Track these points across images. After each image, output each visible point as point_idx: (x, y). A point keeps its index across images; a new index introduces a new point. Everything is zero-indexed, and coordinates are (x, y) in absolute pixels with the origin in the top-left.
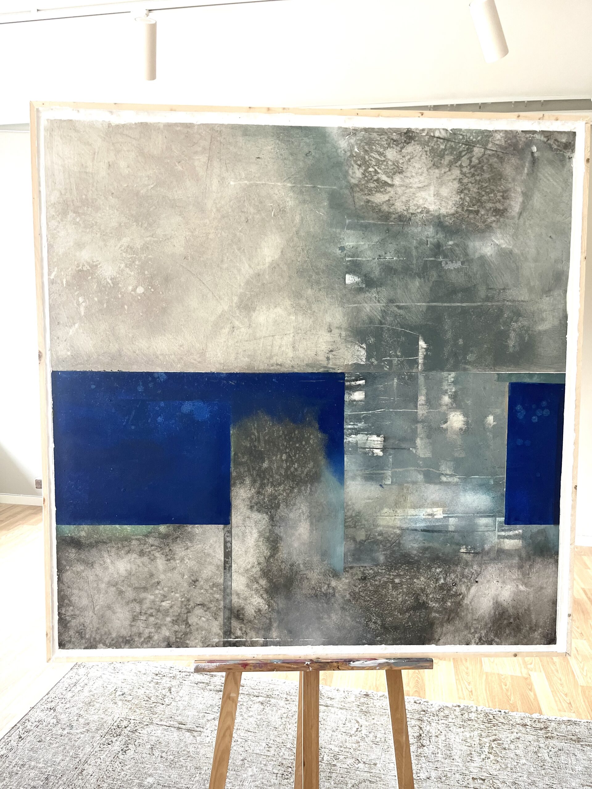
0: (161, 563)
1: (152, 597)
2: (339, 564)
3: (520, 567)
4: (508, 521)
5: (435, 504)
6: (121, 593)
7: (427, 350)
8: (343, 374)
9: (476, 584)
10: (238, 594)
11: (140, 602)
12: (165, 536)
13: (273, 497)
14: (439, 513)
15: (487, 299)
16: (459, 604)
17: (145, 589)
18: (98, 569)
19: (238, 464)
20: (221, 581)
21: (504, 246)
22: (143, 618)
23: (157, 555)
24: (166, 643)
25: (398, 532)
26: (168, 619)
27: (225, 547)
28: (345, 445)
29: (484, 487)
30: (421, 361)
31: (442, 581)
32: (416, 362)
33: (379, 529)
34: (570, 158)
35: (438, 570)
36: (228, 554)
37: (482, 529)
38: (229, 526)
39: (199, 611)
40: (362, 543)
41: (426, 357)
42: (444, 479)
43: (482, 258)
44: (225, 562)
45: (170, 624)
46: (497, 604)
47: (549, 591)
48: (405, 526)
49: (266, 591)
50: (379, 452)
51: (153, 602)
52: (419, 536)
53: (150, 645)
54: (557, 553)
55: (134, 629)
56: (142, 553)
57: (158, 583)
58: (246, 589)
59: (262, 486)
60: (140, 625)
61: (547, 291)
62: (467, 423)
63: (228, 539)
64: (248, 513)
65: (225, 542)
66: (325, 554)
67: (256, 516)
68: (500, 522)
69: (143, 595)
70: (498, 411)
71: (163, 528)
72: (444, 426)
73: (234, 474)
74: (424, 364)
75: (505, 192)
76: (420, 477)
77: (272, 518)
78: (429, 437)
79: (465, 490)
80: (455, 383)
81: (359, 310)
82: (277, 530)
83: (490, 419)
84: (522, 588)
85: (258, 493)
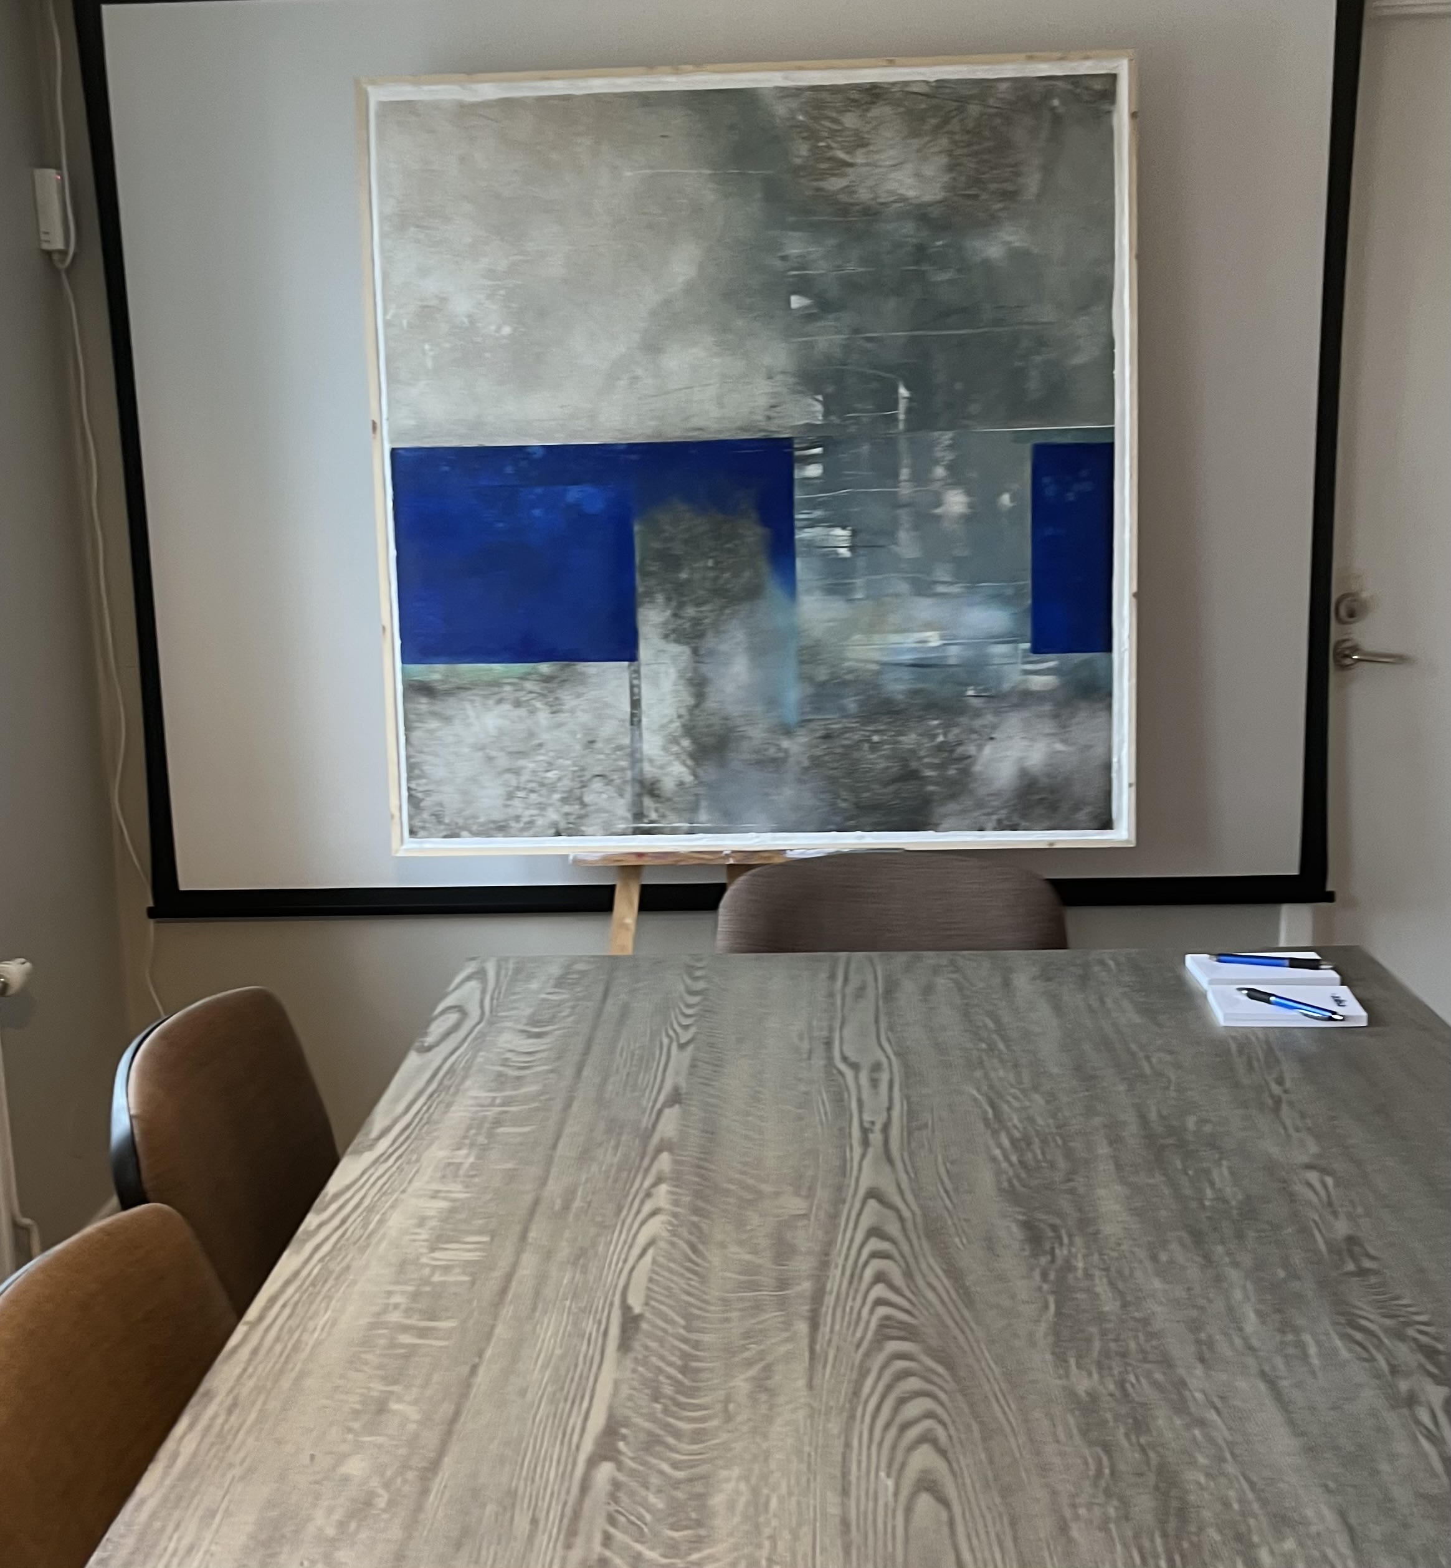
0: (543, 717)
1: (532, 765)
2: (792, 715)
3: (1056, 716)
4: (1036, 649)
5: (928, 626)
6: (490, 759)
7: (910, 399)
8: (789, 439)
9: (991, 742)
10: (651, 761)
11: (517, 772)
12: (547, 679)
13: (696, 622)
14: (934, 639)
15: (997, 322)
16: (965, 772)
17: (522, 754)
18: (458, 727)
19: (646, 574)
20: (627, 741)
21: (1017, 244)
22: (521, 794)
23: (538, 705)
24: (553, 831)
25: (875, 667)
26: (557, 796)
27: (632, 694)
28: (797, 544)
29: (999, 599)
30: (902, 417)
31: (941, 738)
32: (894, 419)
33: (847, 664)
34: (1109, 113)
35: (936, 722)
36: (635, 703)
37: (997, 661)
38: (636, 663)
39: (597, 785)
40: (823, 684)
41: (909, 411)
42: (941, 589)
43: (987, 264)
44: (633, 715)
45: (559, 804)
46: (1023, 773)
47: (1099, 750)
48: (886, 659)
49: (692, 756)
50: (845, 552)
51: (534, 772)
52: (906, 674)
53: (531, 832)
54: (1110, 694)
55: (511, 812)
56: (518, 704)
57: (541, 745)
58: (662, 753)
59: (681, 605)
60: (517, 804)
61: (1083, 308)
62: (971, 506)
63: (635, 682)
64: (661, 644)
65: (632, 687)
66: (772, 702)
67: (675, 649)
68: (1025, 650)
69: (521, 763)
70: (1015, 487)
71: (545, 668)
72: (938, 511)
73: (640, 589)
74: (906, 421)
75: (1016, 165)
76: (904, 587)
77: (695, 651)
78: (916, 527)
79: (971, 605)
80: (951, 447)
81: (811, 346)
82: (705, 669)
83: (1006, 499)
84: (1059, 746)
85: (676, 615)
